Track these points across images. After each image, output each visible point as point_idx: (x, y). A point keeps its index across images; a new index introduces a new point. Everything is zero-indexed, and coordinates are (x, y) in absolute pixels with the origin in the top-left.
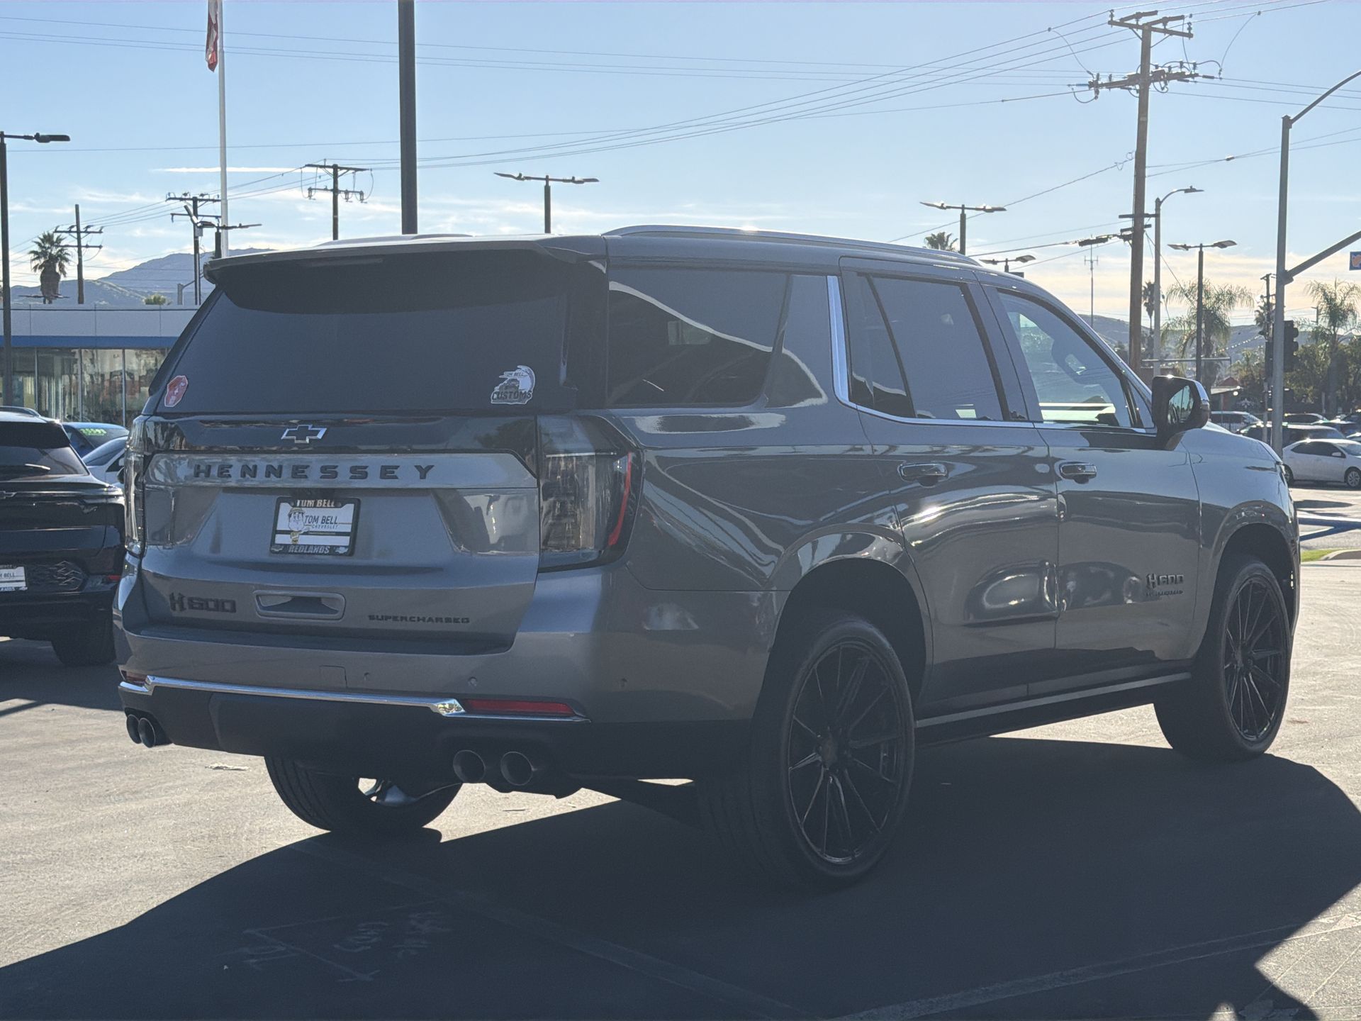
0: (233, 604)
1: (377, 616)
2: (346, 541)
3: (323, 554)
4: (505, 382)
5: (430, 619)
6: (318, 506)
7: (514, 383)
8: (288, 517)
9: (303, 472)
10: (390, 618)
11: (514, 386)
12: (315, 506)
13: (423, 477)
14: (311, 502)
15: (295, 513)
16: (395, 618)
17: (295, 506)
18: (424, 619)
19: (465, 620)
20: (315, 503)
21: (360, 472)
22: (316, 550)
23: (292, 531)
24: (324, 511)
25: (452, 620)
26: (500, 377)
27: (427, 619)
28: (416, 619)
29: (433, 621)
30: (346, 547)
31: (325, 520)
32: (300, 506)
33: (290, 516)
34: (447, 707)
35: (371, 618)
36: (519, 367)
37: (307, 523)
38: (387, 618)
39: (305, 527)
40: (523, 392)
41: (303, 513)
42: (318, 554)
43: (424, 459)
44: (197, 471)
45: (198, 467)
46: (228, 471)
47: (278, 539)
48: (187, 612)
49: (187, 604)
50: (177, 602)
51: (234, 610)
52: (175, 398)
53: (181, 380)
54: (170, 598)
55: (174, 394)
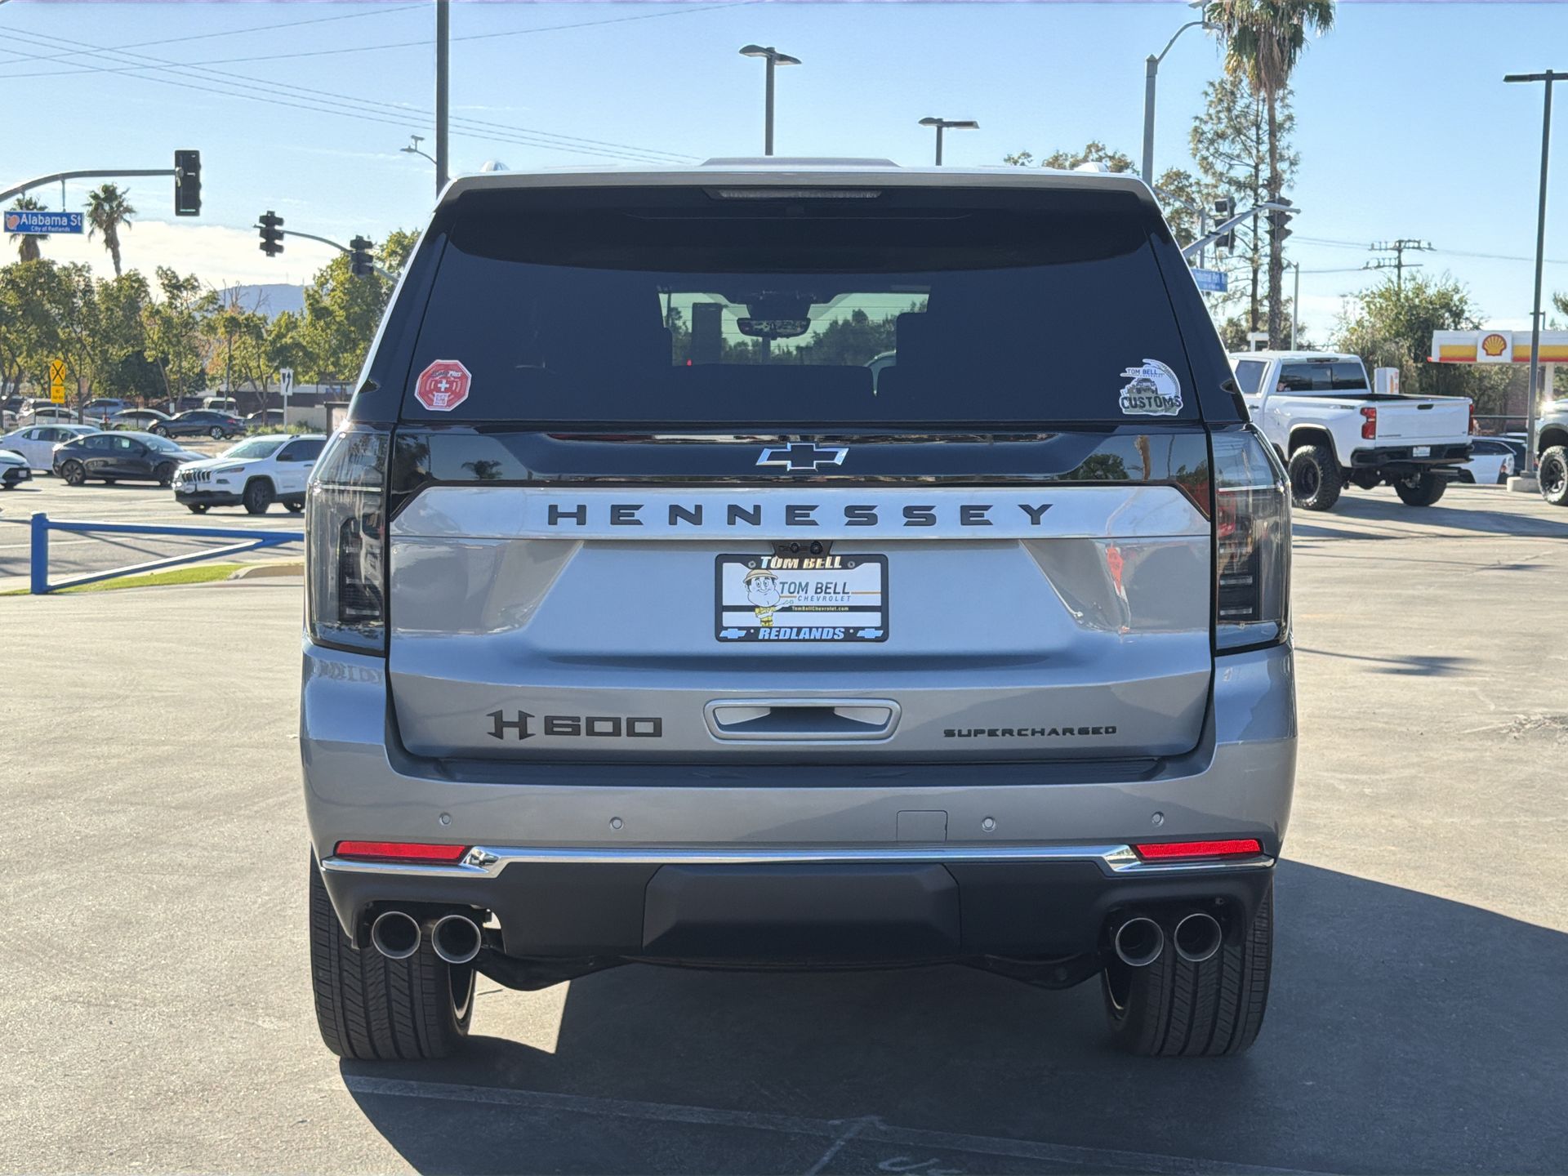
0: (658, 723)
1: (960, 731)
2: (875, 619)
3: (833, 640)
4: (1134, 383)
5: (1054, 731)
6: (805, 567)
7: (1146, 386)
8: (743, 585)
10: (982, 732)
11: (1148, 389)
12: (800, 567)
13: (1035, 521)
14: (793, 562)
15: (758, 579)
16: (992, 733)
17: (759, 567)
18: (1042, 732)
19: (1110, 730)
22: (816, 634)
23: (758, 607)
24: (822, 574)
25: (1090, 730)
26: (1122, 375)
27: (1047, 732)
28: (1029, 732)
29: (1057, 734)
30: (877, 628)
31: (819, 589)
32: (769, 568)
33: (749, 583)
34: (1119, 859)
35: (949, 733)
36: (1144, 361)
37: (786, 593)
38: (978, 732)
39: (782, 600)
40: (1167, 397)
41: (773, 579)
42: (821, 640)
43: (1035, 496)
44: (554, 514)
45: (553, 509)
46: (632, 515)
47: (729, 618)
48: (539, 740)
49: (535, 726)
50: (511, 724)
51: (658, 732)
52: (446, 397)
53: (447, 368)
54: (493, 718)
55: (439, 390)
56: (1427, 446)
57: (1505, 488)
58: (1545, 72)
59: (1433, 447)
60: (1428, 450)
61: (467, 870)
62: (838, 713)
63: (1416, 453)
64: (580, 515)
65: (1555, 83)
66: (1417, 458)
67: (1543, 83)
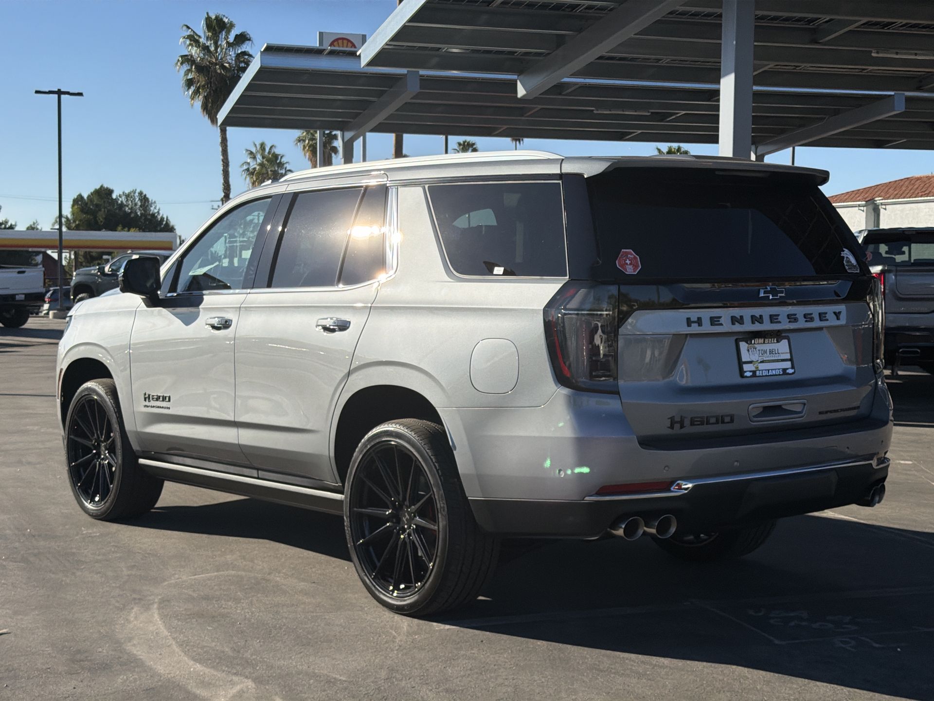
0: (731, 417)
3: (779, 375)
4: (845, 259)
6: (766, 342)
8: (747, 352)
9: (777, 319)
11: (849, 261)
12: (764, 343)
13: (838, 319)
14: (761, 341)
15: (751, 349)
16: (831, 412)
17: (751, 343)
18: (843, 410)
19: (858, 408)
20: (764, 341)
21: (808, 317)
22: (774, 372)
23: (753, 361)
24: (771, 345)
25: (854, 408)
28: (840, 410)
30: (791, 369)
31: (771, 352)
32: (754, 343)
33: (748, 351)
36: (844, 249)
37: (761, 355)
38: (827, 412)
39: (760, 358)
40: (854, 265)
41: (756, 348)
44: (689, 322)
45: (688, 319)
46: (719, 321)
47: (746, 367)
48: (689, 429)
49: (687, 422)
50: (677, 422)
51: (732, 421)
52: (631, 267)
53: (627, 253)
54: (670, 420)
55: (627, 264)
56: (23, 294)
57: (48, 317)
58: (57, 90)
59: (26, 295)
60: (23, 296)
61: (674, 492)
62: (784, 407)
63: (17, 297)
64: (699, 322)
65: (63, 96)
66: (18, 301)
67: (56, 96)
